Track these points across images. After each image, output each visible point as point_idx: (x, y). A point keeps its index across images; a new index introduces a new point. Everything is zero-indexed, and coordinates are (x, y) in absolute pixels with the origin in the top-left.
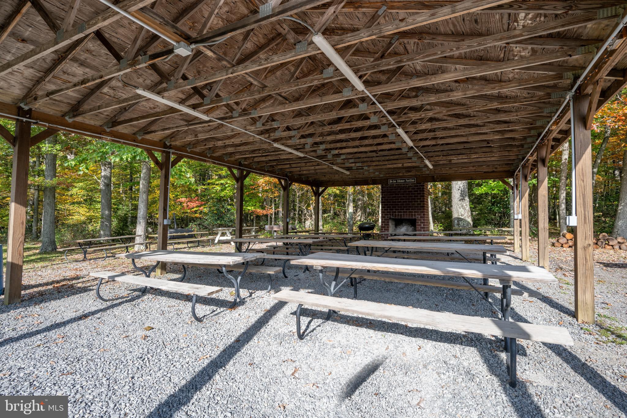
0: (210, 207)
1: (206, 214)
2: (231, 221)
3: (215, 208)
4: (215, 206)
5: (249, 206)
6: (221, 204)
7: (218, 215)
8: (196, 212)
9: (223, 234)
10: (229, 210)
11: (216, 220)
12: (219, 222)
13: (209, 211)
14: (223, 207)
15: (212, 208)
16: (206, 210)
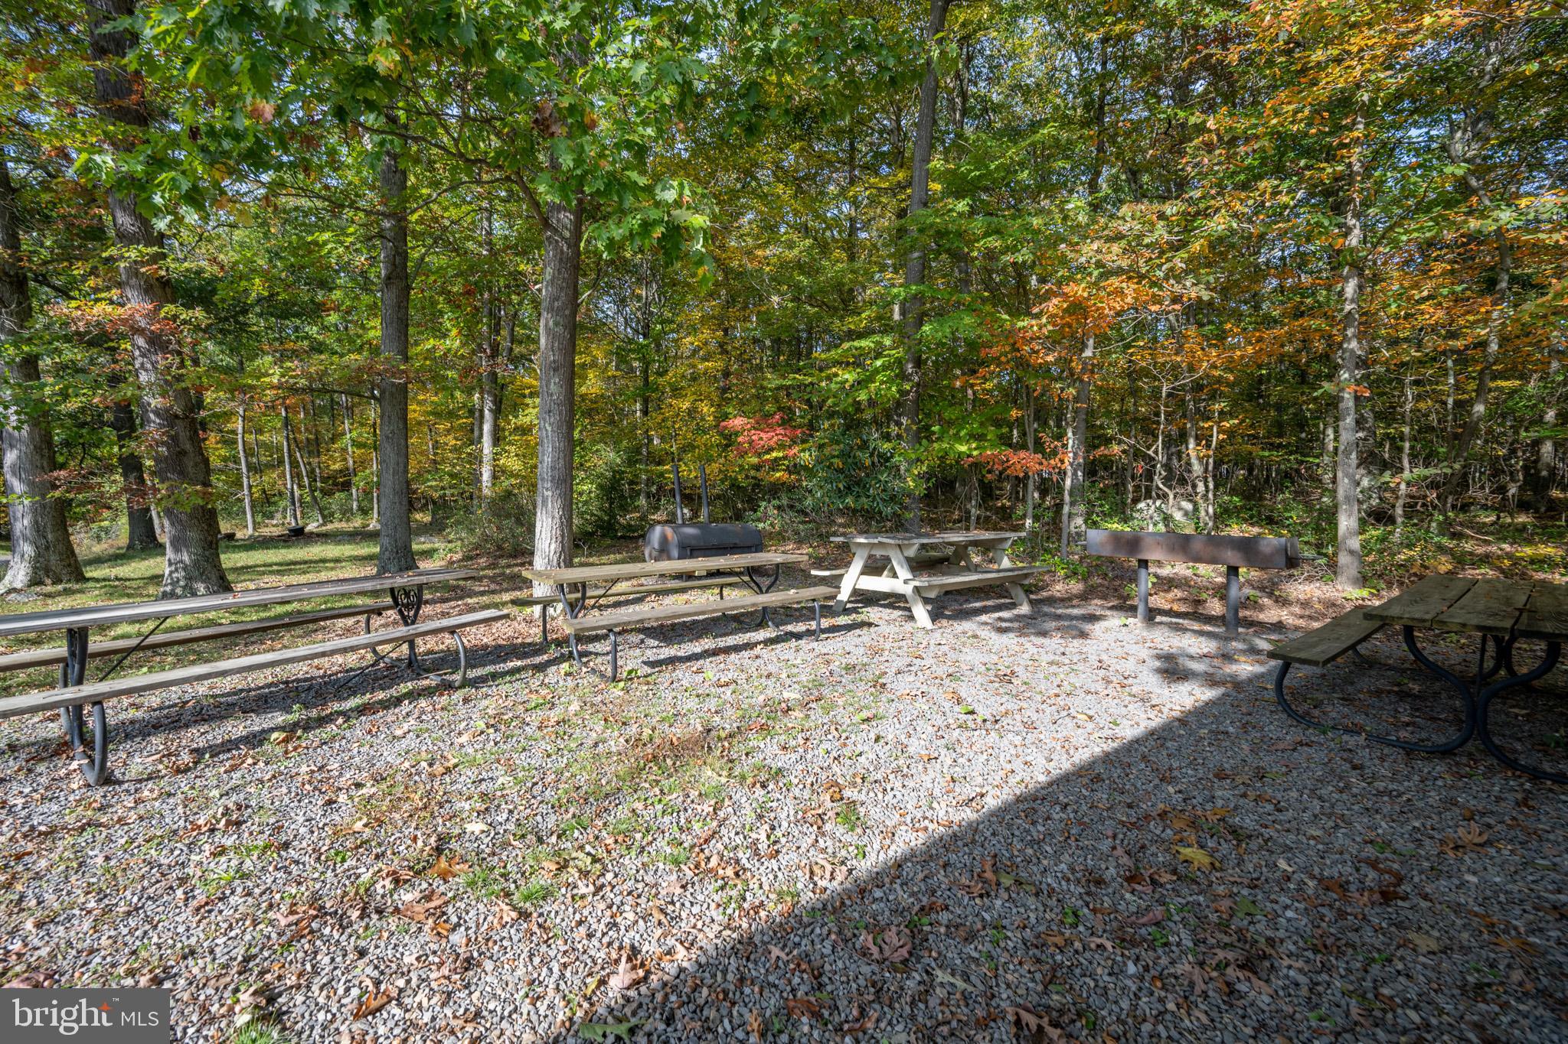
0: (821, 447)
1: (810, 472)
2: (893, 498)
3: (836, 449)
4: (838, 443)
5: (957, 438)
6: (858, 435)
7: (848, 477)
8: (775, 464)
9: (874, 568)
10: (885, 458)
11: (841, 494)
12: (849, 500)
13: (819, 461)
14: (864, 445)
15: (827, 451)
16: (806, 458)
